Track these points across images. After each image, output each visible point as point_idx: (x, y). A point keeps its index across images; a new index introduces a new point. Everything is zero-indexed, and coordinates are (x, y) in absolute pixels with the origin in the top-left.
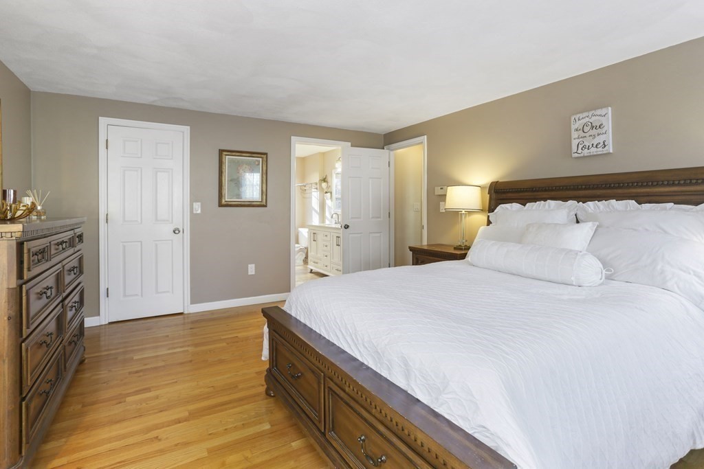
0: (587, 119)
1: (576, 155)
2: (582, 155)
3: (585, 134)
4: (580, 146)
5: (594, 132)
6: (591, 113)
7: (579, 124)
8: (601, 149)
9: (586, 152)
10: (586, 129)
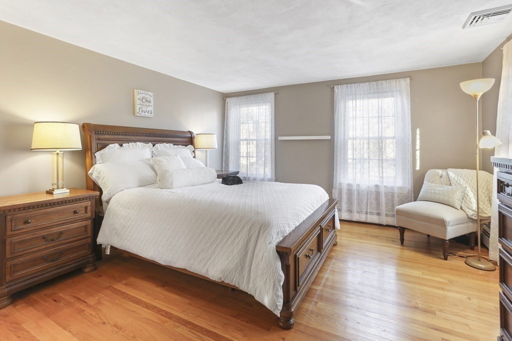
0: (144, 95)
1: (138, 115)
2: (141, 115)
3: (143, 104)
4: (141, 110)
5: (147, 103)
6: (146, 92)
7: (140, 96)
8: (149, 114)
9: (143, 114)
10: (144, 101)
